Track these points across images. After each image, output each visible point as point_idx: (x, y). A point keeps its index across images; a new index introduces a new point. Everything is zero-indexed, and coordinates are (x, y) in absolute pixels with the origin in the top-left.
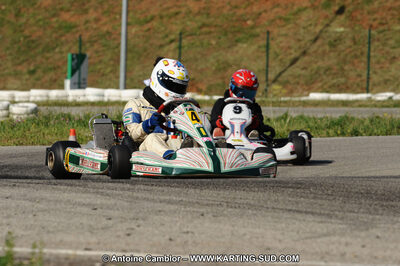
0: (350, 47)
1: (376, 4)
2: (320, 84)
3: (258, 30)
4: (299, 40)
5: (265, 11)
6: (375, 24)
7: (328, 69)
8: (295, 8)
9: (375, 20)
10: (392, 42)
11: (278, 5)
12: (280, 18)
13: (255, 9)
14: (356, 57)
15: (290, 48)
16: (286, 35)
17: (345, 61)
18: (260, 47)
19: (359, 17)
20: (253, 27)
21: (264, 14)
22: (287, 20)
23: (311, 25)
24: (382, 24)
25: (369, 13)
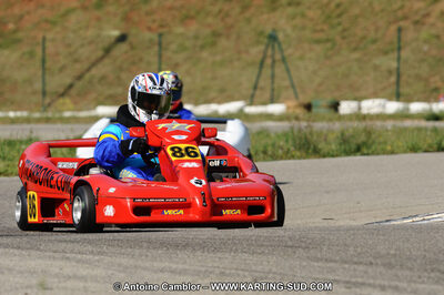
0: (126, 52)
1: (155, 4)
2: (94, 95)
3: (20, 35)
4: (69, 46)
5: (28, 13)
6: (154, 26)
7: (103, 78)
8: (63, 9)
9: (154, 21)
10: (173, 47)
11: (43, 6)
12: (47, 21)
13: (17, 11)
14: (134, 63)
15: (57, 54)
16: (53, 40)
17: (121, 69)
18: (24, 54)
19: (136, 18)
20: (15, 31)
21: (27, 17)
22: (54, 23)
23: (80, 28)
24: (162, 26)
25: (147, 14)
